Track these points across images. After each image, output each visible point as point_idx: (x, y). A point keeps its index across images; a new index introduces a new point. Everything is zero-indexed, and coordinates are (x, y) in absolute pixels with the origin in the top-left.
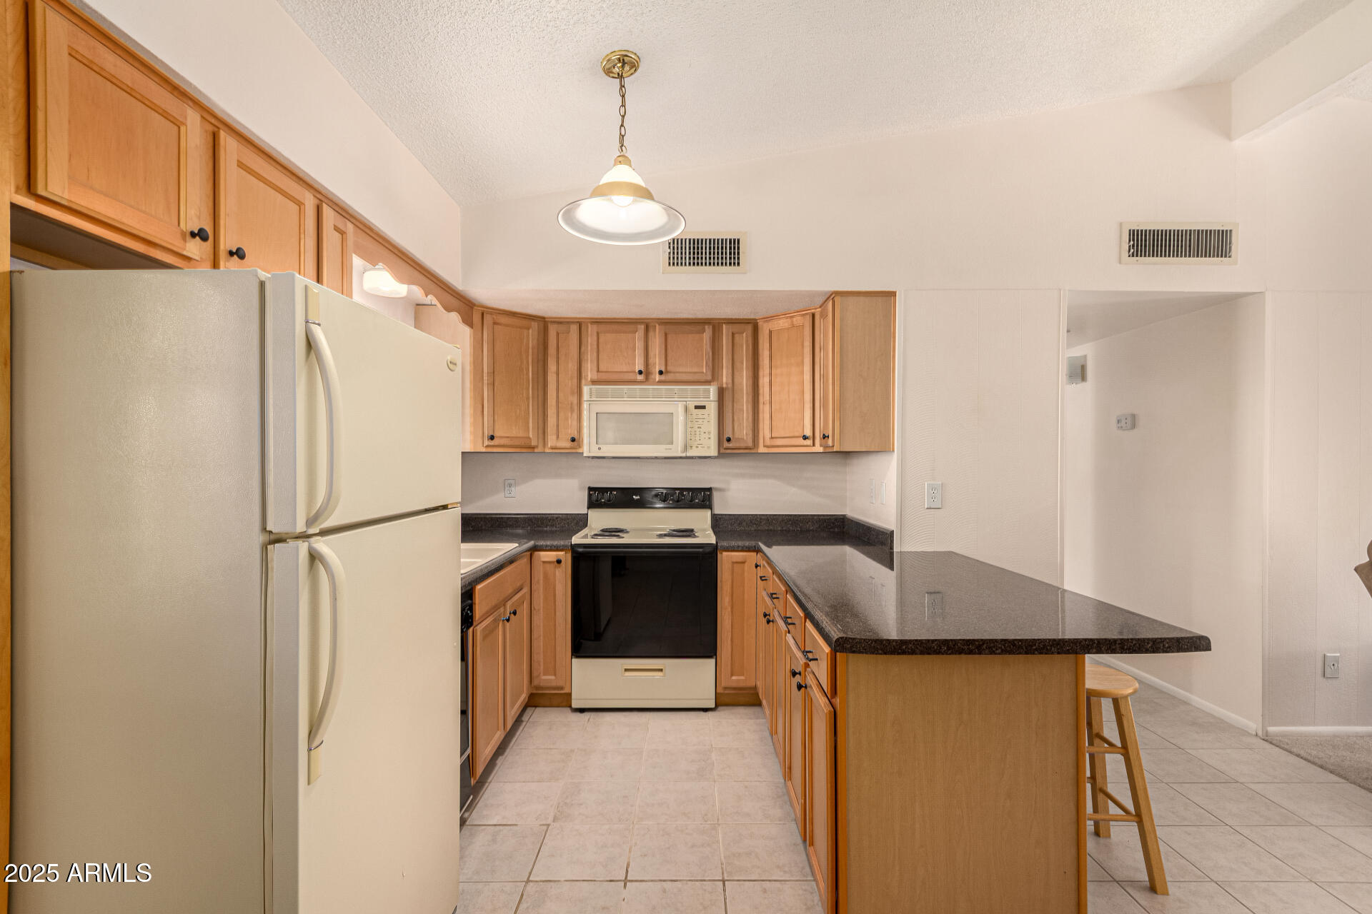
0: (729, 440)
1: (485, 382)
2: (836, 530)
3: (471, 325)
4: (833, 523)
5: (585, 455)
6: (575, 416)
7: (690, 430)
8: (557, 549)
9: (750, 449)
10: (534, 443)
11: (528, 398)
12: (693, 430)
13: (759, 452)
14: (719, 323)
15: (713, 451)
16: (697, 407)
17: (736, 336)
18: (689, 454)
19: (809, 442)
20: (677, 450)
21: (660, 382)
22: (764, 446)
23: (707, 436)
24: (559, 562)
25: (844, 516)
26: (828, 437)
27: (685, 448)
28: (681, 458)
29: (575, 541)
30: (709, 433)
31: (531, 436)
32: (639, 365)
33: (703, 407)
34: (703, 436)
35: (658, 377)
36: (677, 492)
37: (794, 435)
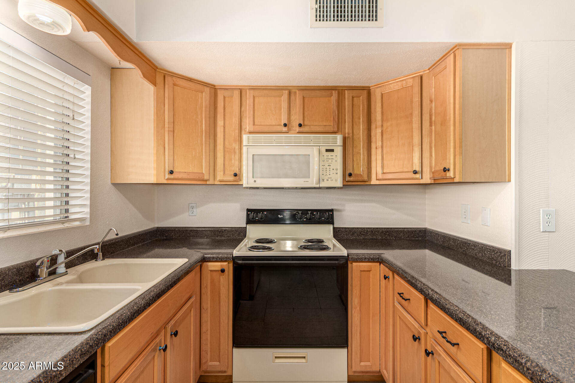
0: (350, 175)
1: (167, 129)
2: (420, 239)
3: (154, 83)
5: (244, 186)
6: (237, 157)
7: (322, 167)
8: (221, 260)
9: (365, 181)
10: (206, 177)
11: (202, 144)
12: (324, 167)
13: (371, 184)
14: (342, 89)
15: (339, 183)
16: (327, 150)
17: (355, 99)
18: (321, 185)
19: (418, 176)
20: (312, 182)
21: (299, 133)
22: (377, 180)
23: (335, 171)
24: (223, 271)
25: (426, 229)
26: (449, 170)
27: (319, 182)
28: (315, 188)
29: (235, 253)
30: (337, 169)
31: (204, 172)
32: (284, 121)
33: (332, 151)
34: (332, 171)
35: (298, 129)
36: (309, 212)
37: (404, 171)
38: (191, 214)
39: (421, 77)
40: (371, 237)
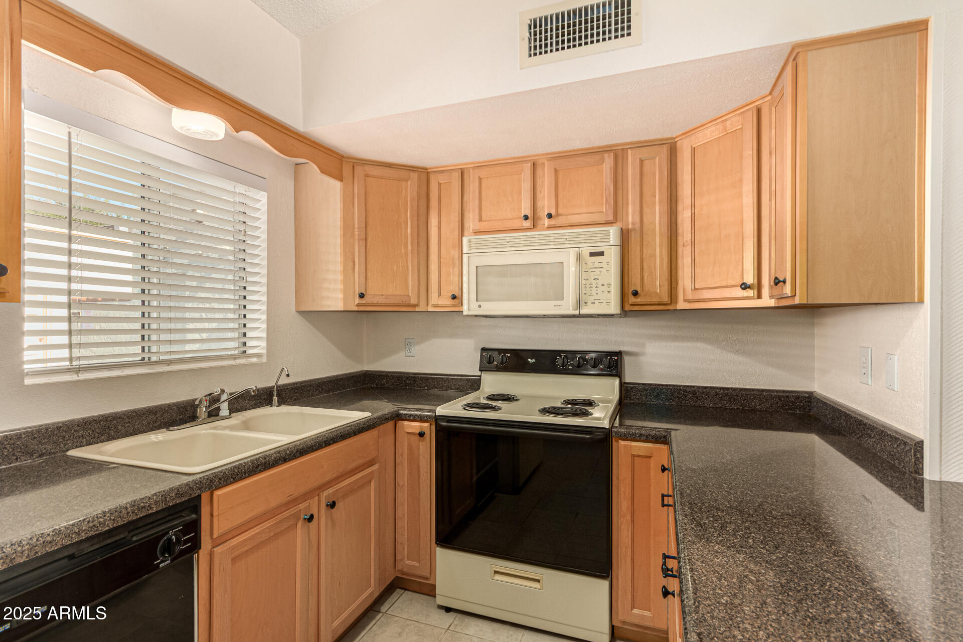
0: (635, 294)
1: (356, 237)
2: (797, 412)
3: (340, 178)
4: (793, 403)
5: (465, 313)
6: (457, 270)
7: (584, 282)
8: (421, 419)
9: (666, 304)
10: (413, 301)
11: (407, 255)
12: (588, 282)
13: (678, 308)
14: (623, 149)
15: (614, 308)
16: (592, 254)
17: (646, 163)
18: (585, 311)
19: (750, 293)
20: (568, 308)
21: (551, 227)
22: (685, 301)
23: (605, 289)
24: (421, 435)
25: (812, 393)
26: (784, 282)
27: (578, 305)
28: (574, 316)
29: (439, 410)
30: (609, 285)
31: (410, 294)
32: (526, 210)
33: (601, 254)
34: (601, 288)
35: (547, 222)
36: (563, 355)
37: (729, 284)
38: (408, 354)
39: (759, 111)
40: (693, 403)
